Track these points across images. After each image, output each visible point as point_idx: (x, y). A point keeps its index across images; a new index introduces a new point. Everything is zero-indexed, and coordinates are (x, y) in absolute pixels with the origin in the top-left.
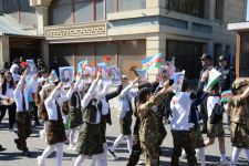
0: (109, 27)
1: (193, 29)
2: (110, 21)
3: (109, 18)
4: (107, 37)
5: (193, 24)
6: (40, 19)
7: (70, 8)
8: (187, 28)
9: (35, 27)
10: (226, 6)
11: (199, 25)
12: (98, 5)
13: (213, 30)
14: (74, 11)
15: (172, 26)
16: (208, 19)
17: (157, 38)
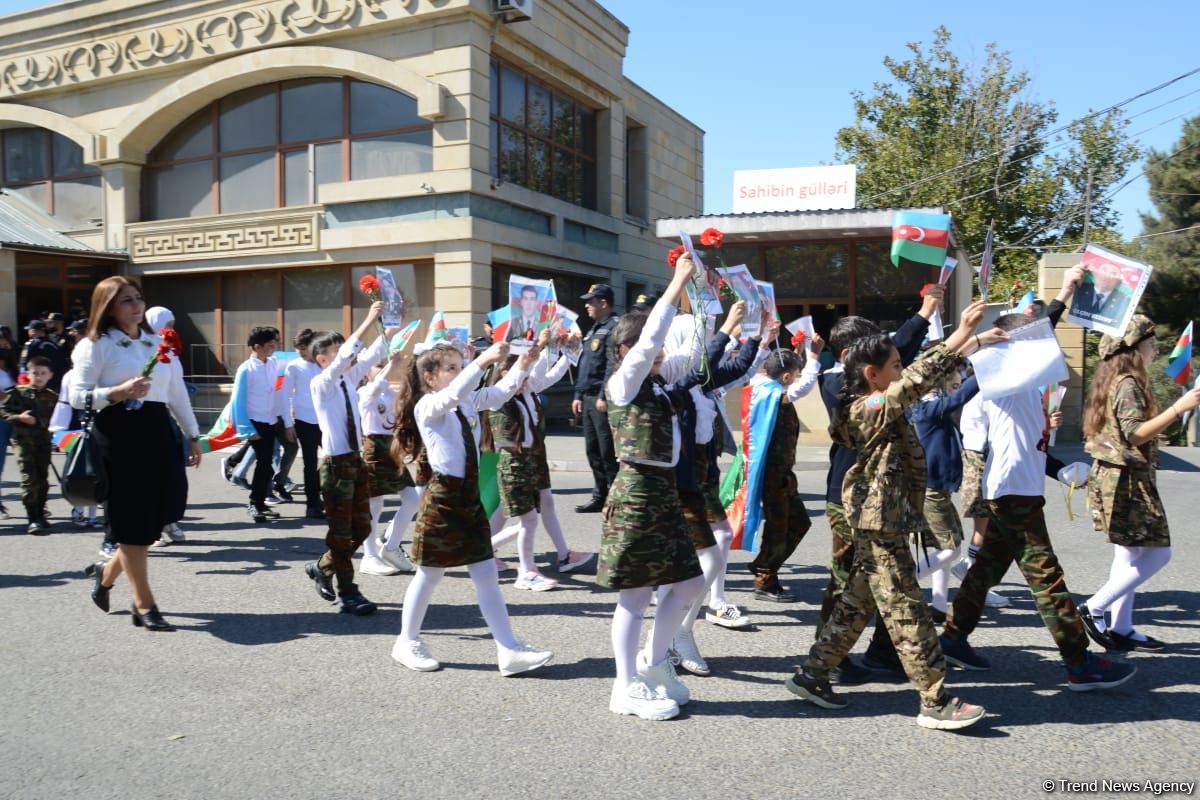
0: (323, 225)
1: (567, 238)
2: (329, 207)
3: (323, 199)
4: (320, 253)
5: (567, 222)
6: (115, 201)
7: (208, 169)
8: (549, 232)
9: (100, 225)
10: (651, 182)
11: (583, 227)
12: (291, 161)
13: (623, 243)
14: (219, 178)
15: (509, 224)
16: (607, 212)
17: (466, 255)
